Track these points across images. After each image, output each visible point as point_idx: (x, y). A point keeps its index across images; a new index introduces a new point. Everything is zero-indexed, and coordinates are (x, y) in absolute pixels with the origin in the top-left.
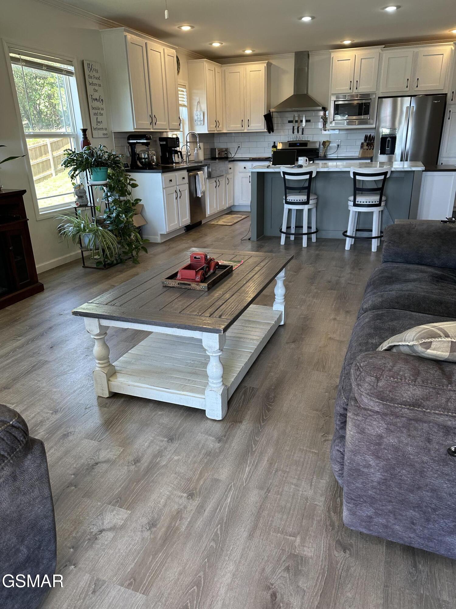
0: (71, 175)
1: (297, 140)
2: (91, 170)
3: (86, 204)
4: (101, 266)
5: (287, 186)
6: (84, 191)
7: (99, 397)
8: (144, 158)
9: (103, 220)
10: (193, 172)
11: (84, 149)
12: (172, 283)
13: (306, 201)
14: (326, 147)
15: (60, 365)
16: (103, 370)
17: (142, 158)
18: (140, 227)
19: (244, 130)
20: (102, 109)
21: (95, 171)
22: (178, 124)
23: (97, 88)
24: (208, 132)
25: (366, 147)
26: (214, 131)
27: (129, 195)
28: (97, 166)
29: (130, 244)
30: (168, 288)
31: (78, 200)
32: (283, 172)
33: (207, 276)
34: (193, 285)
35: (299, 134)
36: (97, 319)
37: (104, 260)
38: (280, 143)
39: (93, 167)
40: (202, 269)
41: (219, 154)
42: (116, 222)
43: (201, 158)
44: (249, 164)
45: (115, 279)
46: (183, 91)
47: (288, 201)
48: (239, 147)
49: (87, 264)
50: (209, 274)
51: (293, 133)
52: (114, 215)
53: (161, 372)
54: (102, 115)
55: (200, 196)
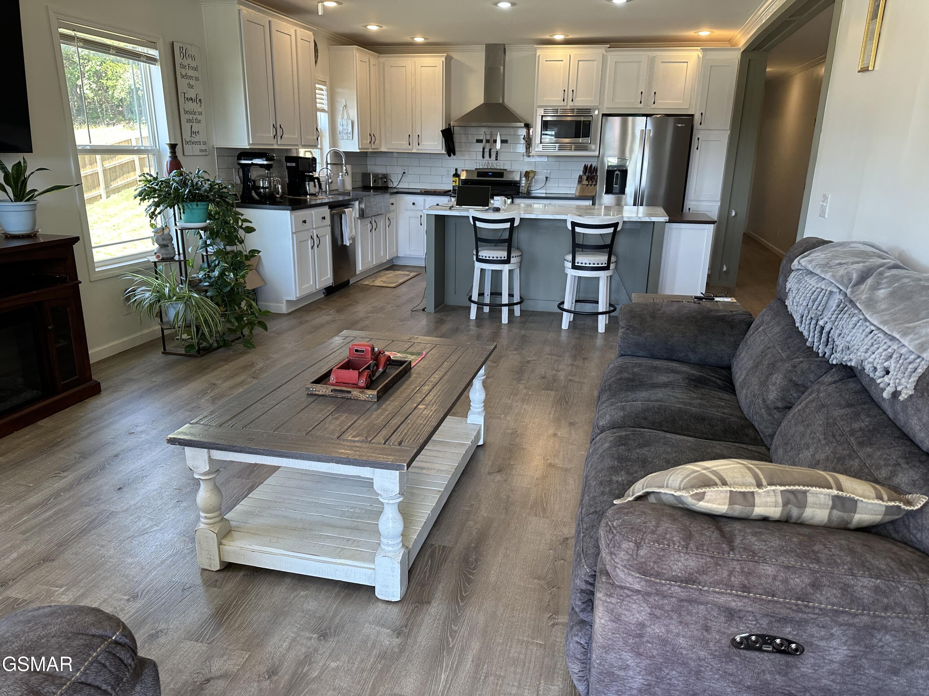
0: (150, 212)
1: (489, 167)
2: (183, 207)
3: (172, 256)
4: (193, 352)
5: (478, 236)
6: (170, 237)
7: (204, 570)
8: (263, 188)
9: (198, 282)
10: (337, 209)
11: (172, 174)
12: (321, 389)
13: (506, 258)
14: (530, 179)
15: (136, 518)
16: (212, 527)
17: (259, 187)
18: (253, 290)
19: (412, 149)
20: (200, 114)
21: (188, 207)
22: (315, 138)
23: (192, 82)
24: (359, 151)
25: (585, 182)
26: (368, 149)
27: (241, 243)
28: (192, 201)
29: (239, 318)
30: (315, 397)
31: (159, 251)
32: (473, 217)
33: (374, 379)
34: (355, 393)
35: (491, 159)
36: (206, 450)
37: (198, 343)
38: (463, 170)
39: (186, 202)
40: (368, 368)
41: (375, 181)
42: (219, 284)
43: (349, 186)
44: (419, 199)
45: (216, 373)
46: (322, 90)
47: (481, 257)
48: (404, 173)
49: (169, 348)
50: (377, 374)
51: (483, 157)
52: (216, 273)
53: (303, 528)
54: (199, 122)
55: (348, 244)
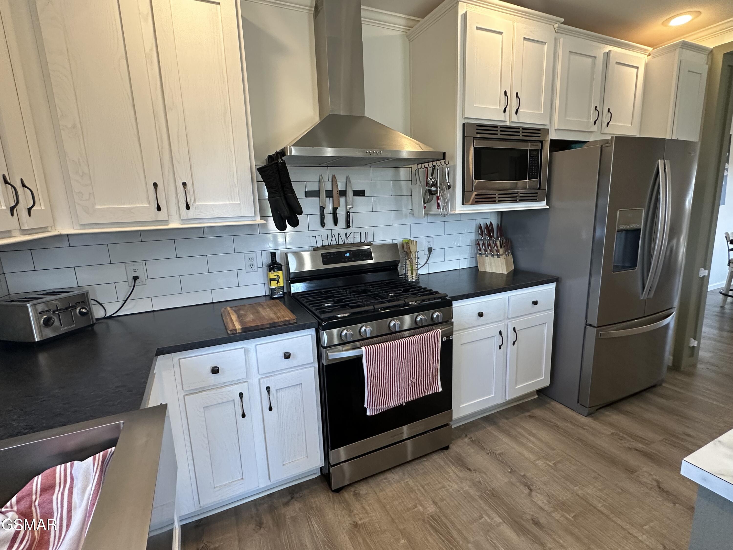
19: (166, 222)
35: (338, 226)
44: (233, 354)
48: (136, 278)
51: (323, 224)
